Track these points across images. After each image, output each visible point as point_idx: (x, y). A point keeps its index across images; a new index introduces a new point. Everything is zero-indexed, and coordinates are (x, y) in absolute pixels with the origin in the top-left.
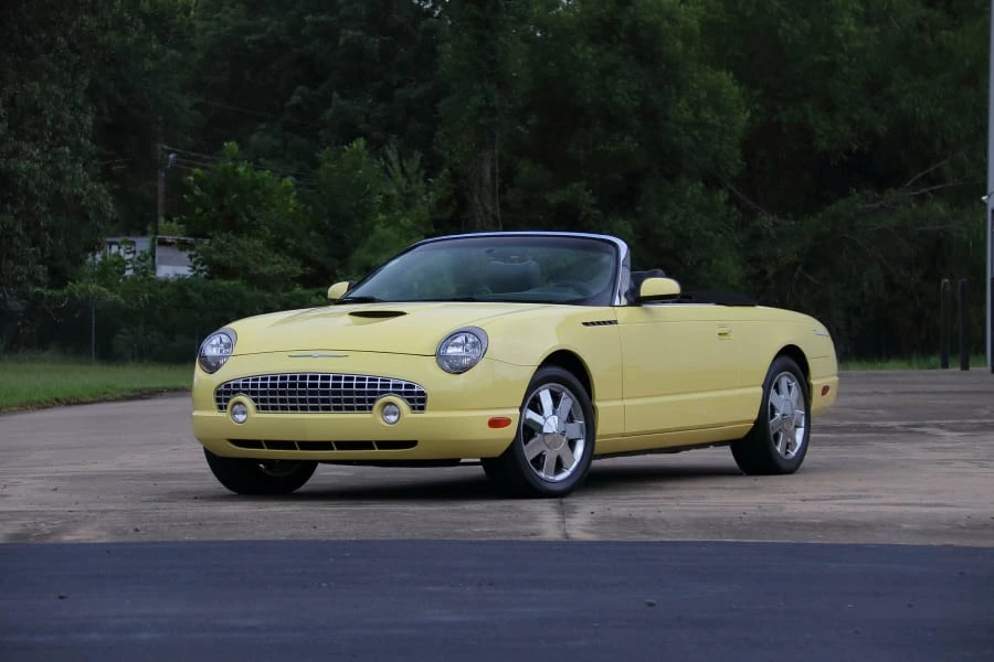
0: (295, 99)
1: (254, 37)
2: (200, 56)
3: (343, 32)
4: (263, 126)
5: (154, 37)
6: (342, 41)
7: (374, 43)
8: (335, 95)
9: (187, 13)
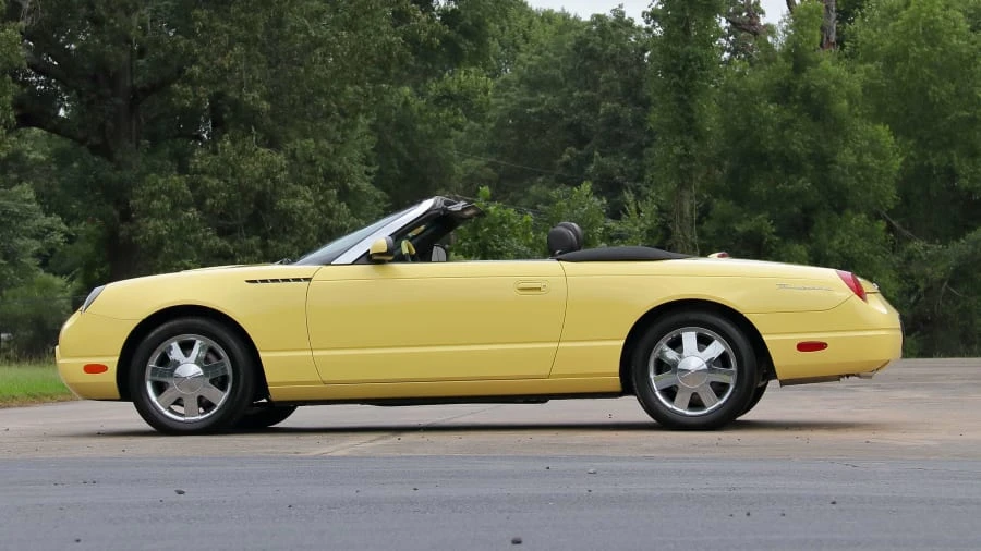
0: (566, 157)
1: (533, 110)
2: (492, 125)
3: (603, 104)
4: (540, 179)
5: (460, 112)
6: (602, 111)
7: (628, 113)
8: (597, 153)
9: (486, 92)
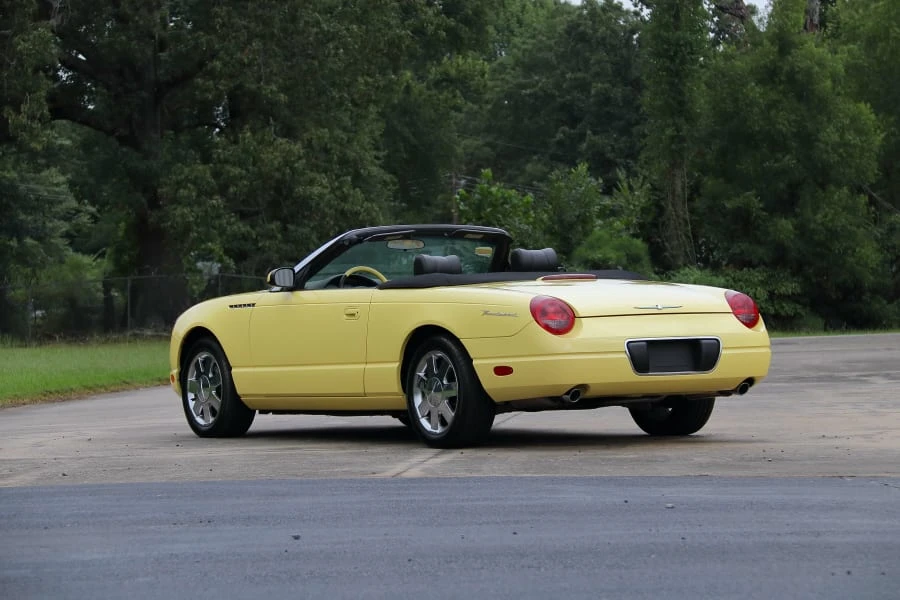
0: (559, 136)
1: (528, 91)
2: (489, 107)
3: (594, 84)
4: (535, 157)
5: (459, 94)
6: (593, 92)
7: (618, 92)
8: (589, 132)
9: (483, 75)
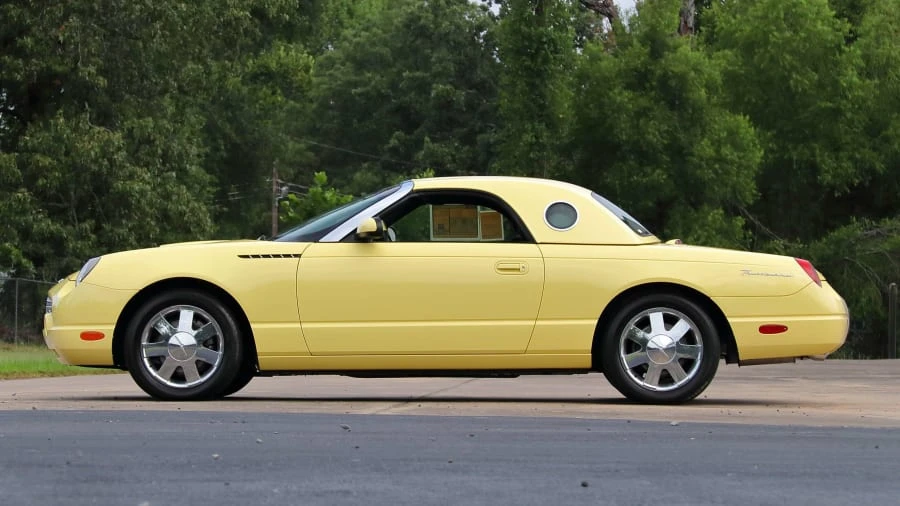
0: (393, 142)
1: (359, 90)
2: (314, 106)
3: (434, 85)
4: (366, 165)
5: (279, 91)
6: (433, 93)
7: (461, 96)
8: (427, 139)
9: (307, 71)
